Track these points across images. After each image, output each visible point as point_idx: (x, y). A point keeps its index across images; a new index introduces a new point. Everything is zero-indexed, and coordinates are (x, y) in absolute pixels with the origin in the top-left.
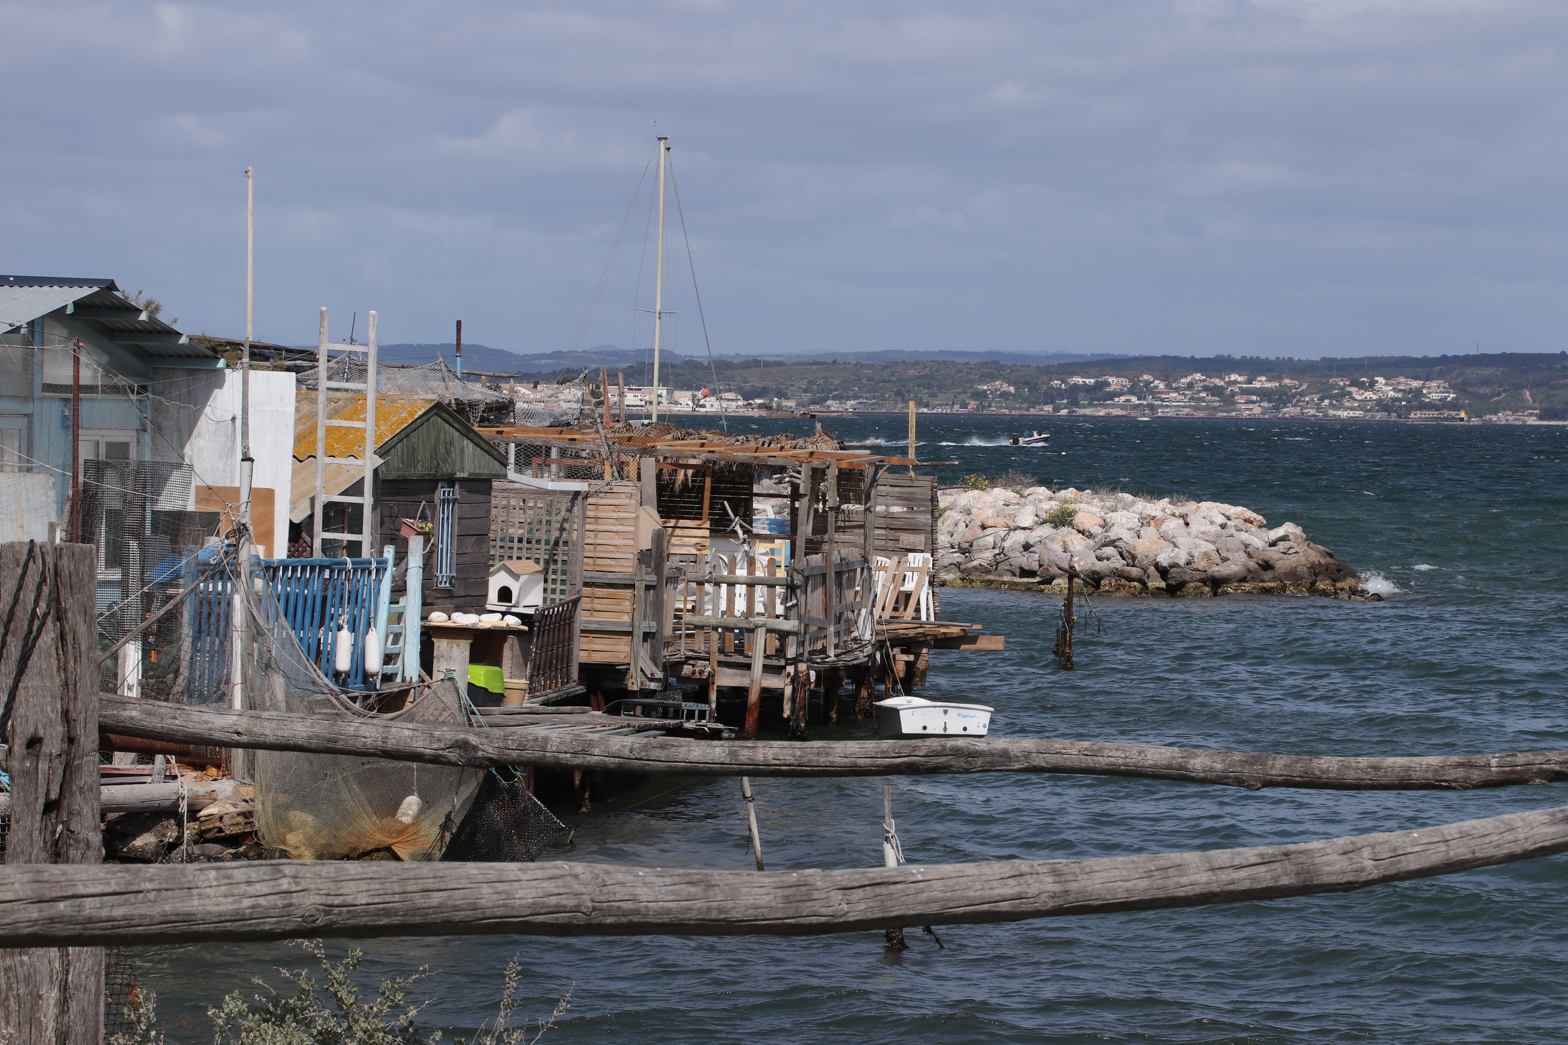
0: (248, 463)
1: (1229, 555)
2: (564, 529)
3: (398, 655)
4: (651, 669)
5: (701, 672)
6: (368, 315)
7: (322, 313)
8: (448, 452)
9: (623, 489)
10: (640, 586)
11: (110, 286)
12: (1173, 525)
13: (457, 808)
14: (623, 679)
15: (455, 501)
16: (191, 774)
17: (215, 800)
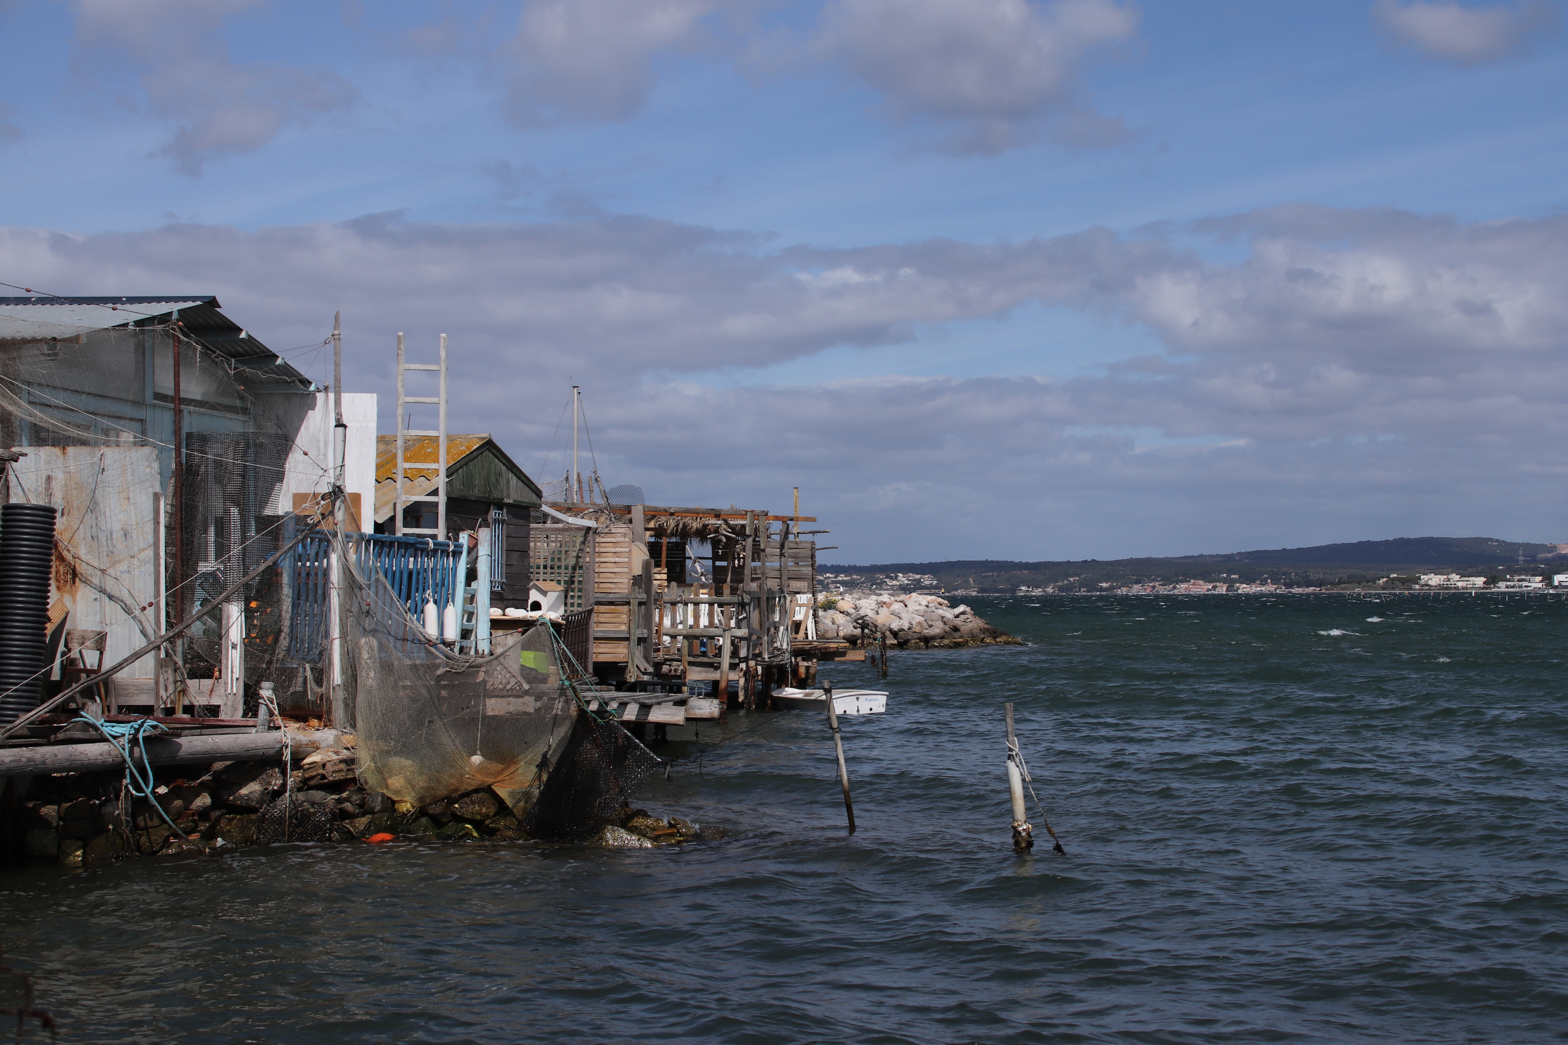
0: (341, 429)
1: (933, 623)
2: (580, 557)
3: (471, 631)
4: (643, 665)
5: (676, 670)
6: (439, 337)
7: (399, 337)
8: (497, 481)
9: (619, 530)
10: (634, 603)
11: (212, 303)
12: (897, 607)
13: (553, 747)
14: (624, 674)
15: (503, 522)
16: (293, 725)
17: (318, 748)
